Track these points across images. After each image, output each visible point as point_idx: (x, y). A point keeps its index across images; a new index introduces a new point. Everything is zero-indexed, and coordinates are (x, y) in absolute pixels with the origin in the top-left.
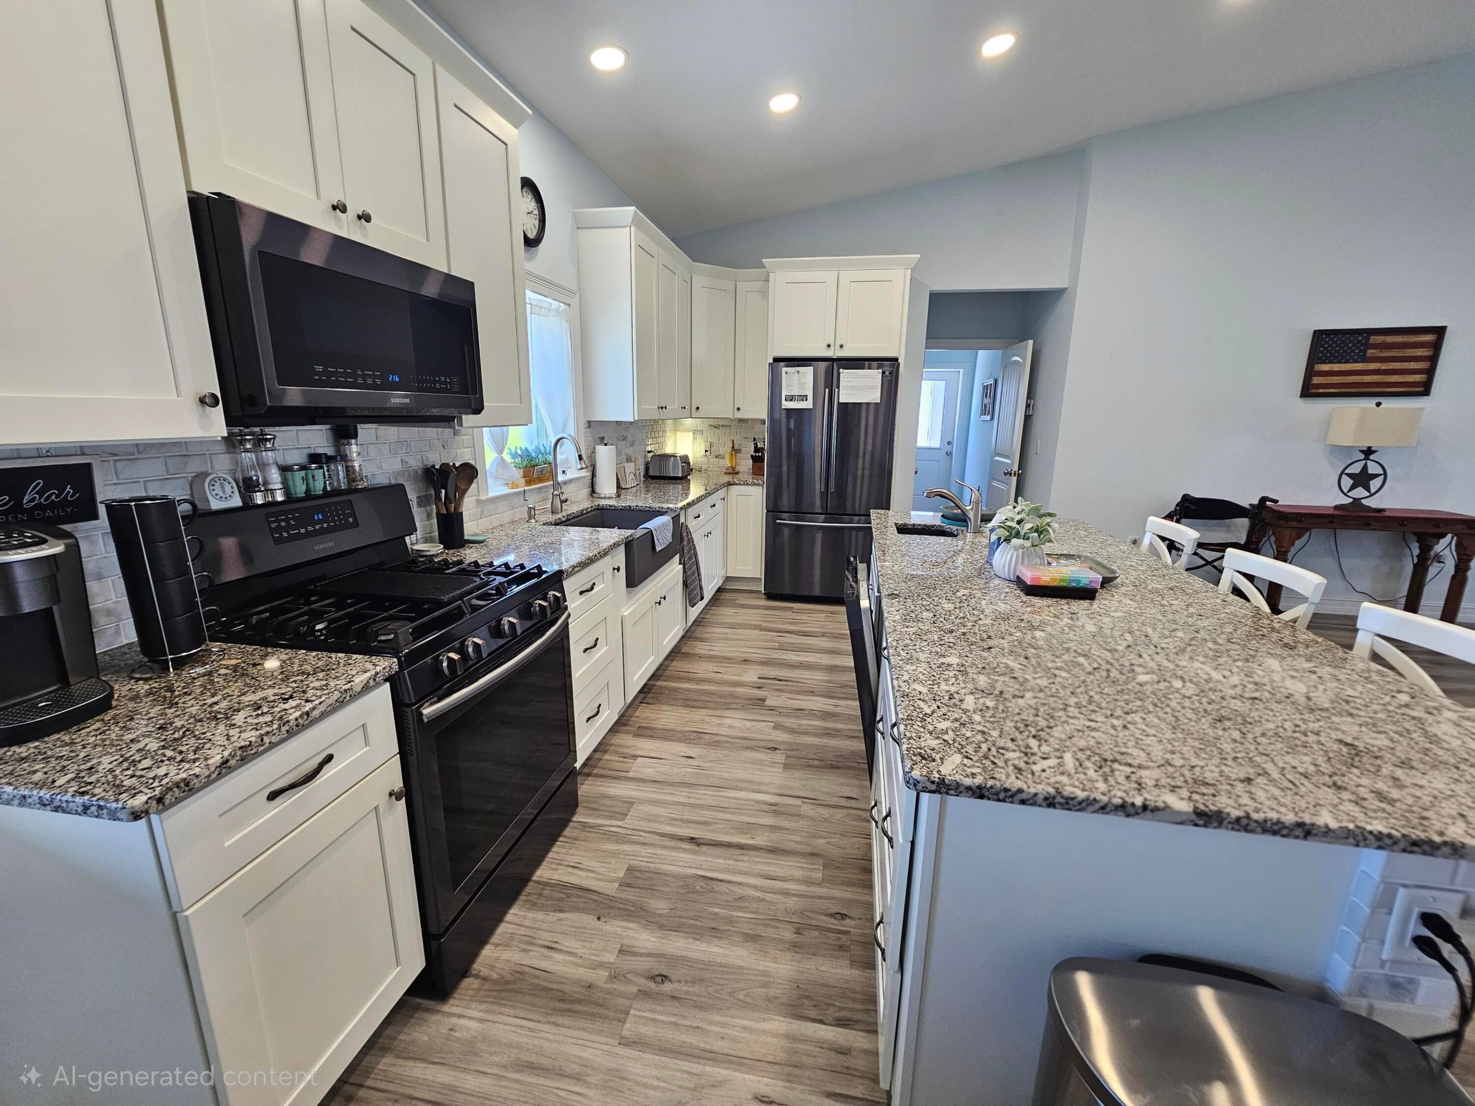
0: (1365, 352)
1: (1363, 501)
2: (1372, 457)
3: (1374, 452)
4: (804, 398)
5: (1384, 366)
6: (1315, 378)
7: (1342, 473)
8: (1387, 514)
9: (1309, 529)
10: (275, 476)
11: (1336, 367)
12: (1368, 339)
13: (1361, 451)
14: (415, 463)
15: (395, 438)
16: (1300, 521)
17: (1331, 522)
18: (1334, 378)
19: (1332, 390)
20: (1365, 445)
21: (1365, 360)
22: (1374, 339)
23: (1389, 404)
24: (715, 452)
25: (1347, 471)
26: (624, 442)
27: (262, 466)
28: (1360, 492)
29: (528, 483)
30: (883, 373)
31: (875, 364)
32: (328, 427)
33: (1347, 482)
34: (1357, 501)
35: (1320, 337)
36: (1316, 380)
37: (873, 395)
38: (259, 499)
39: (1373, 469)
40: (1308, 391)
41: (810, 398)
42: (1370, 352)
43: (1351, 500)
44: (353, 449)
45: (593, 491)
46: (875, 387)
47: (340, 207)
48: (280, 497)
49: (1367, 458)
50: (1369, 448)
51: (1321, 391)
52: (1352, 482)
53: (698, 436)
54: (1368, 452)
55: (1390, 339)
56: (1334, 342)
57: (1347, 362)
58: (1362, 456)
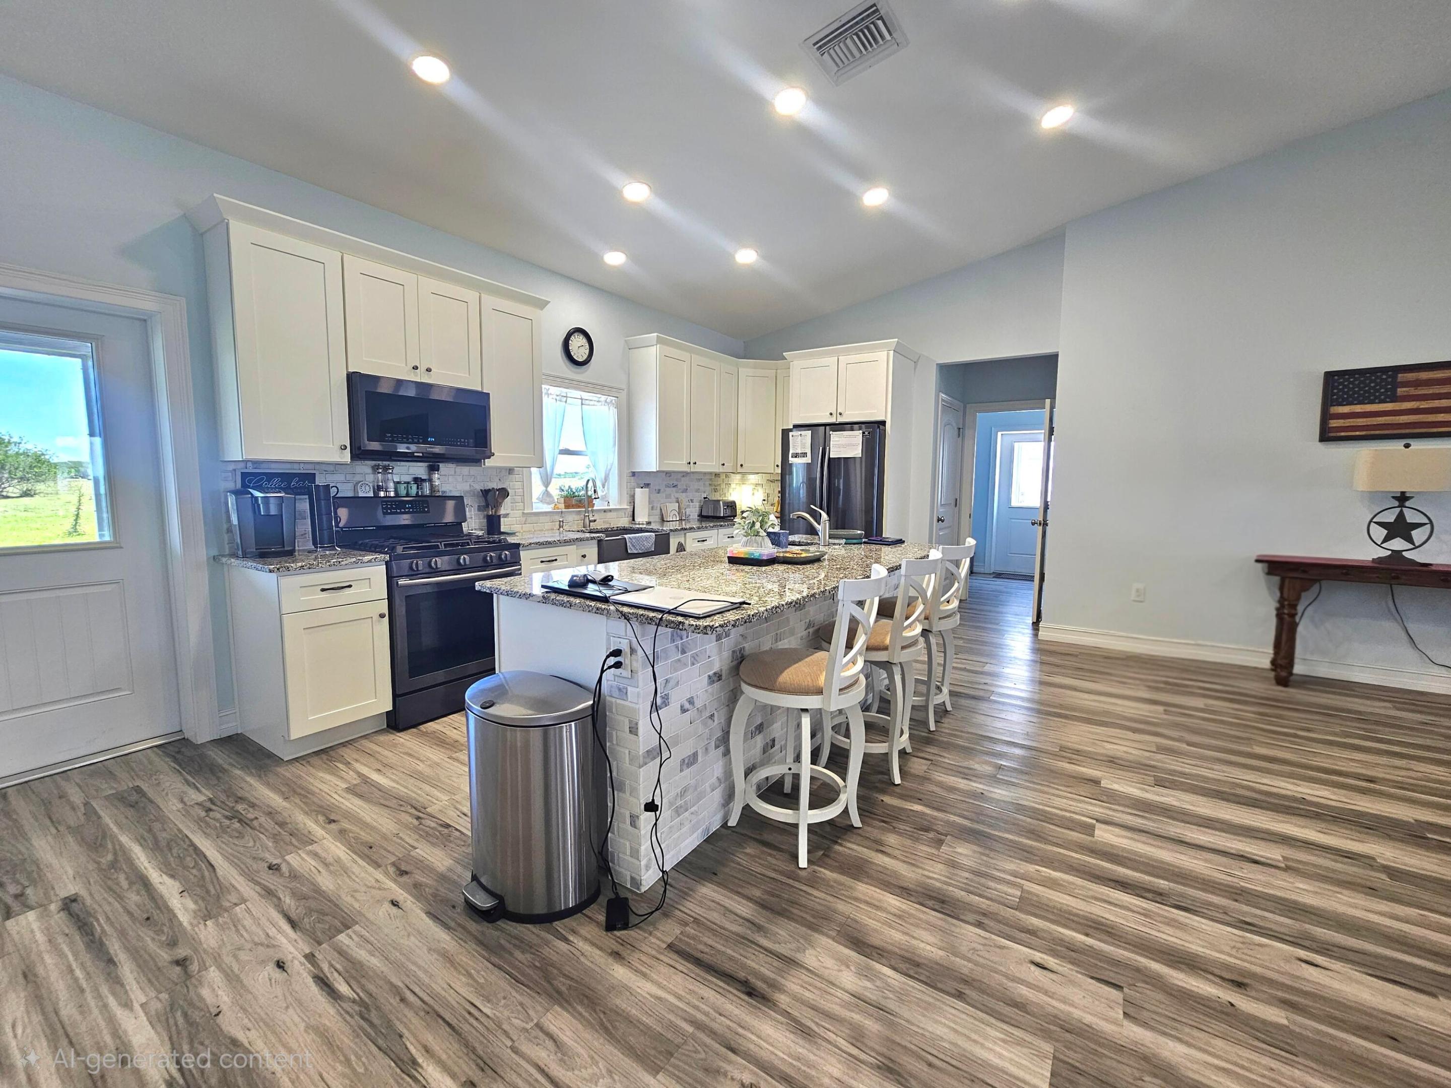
0: (1394, 390)
1: (1404, 553)
2: (1407, 504)
3: (1408, 499)
4: (804, 455)
5: (1424, 405)
6: (1331, 421)
7: (1371, 521)
8: (1433, 568)
9: (1319, 581)
10: (391, 485)
11: (1358, 408)
12: (1395, 377)
13: (1393, 497)
14: (479, 487)
15: (467, 473)
16: (1304, 572)
17: (1347, 574)
18: (1359, 420)
19: (1357, 433)
20: (1398, 489)
21: (1394, 399)
22: (1401, 377)
23: (1417, 445)
24: (771, 502)
25: (1374, 520)
26: (674, 489)
27: (385, 481)
28: (1398, 544)
29: (567, 507)
30: (863, 433)
31: (856, 426)
32: (426, 464)
33: (1380, 533)
34: (1397, 554)
35: (1331, 378)
36: (1334, 423)
37: (856, 451)
38: (382, 494)
39: (1411, 517)
40: (1326, 436)
41: (809, 455)
42: (1400, 391)
43: (1390, 552)
44: (436, 476)
45: (634, 520)
46: (857, 445)
47: (415, 368)
48: (392, 494)
49: (1402, 506)
50: (1403, 493)
51: (1343, 434)
52: (1386, 532)
53: (760, 488)
54: (1402, 498)
55: (1424, 375)
56: (1350, 383)
57: (1372, 402)
58: (1396, 503)
